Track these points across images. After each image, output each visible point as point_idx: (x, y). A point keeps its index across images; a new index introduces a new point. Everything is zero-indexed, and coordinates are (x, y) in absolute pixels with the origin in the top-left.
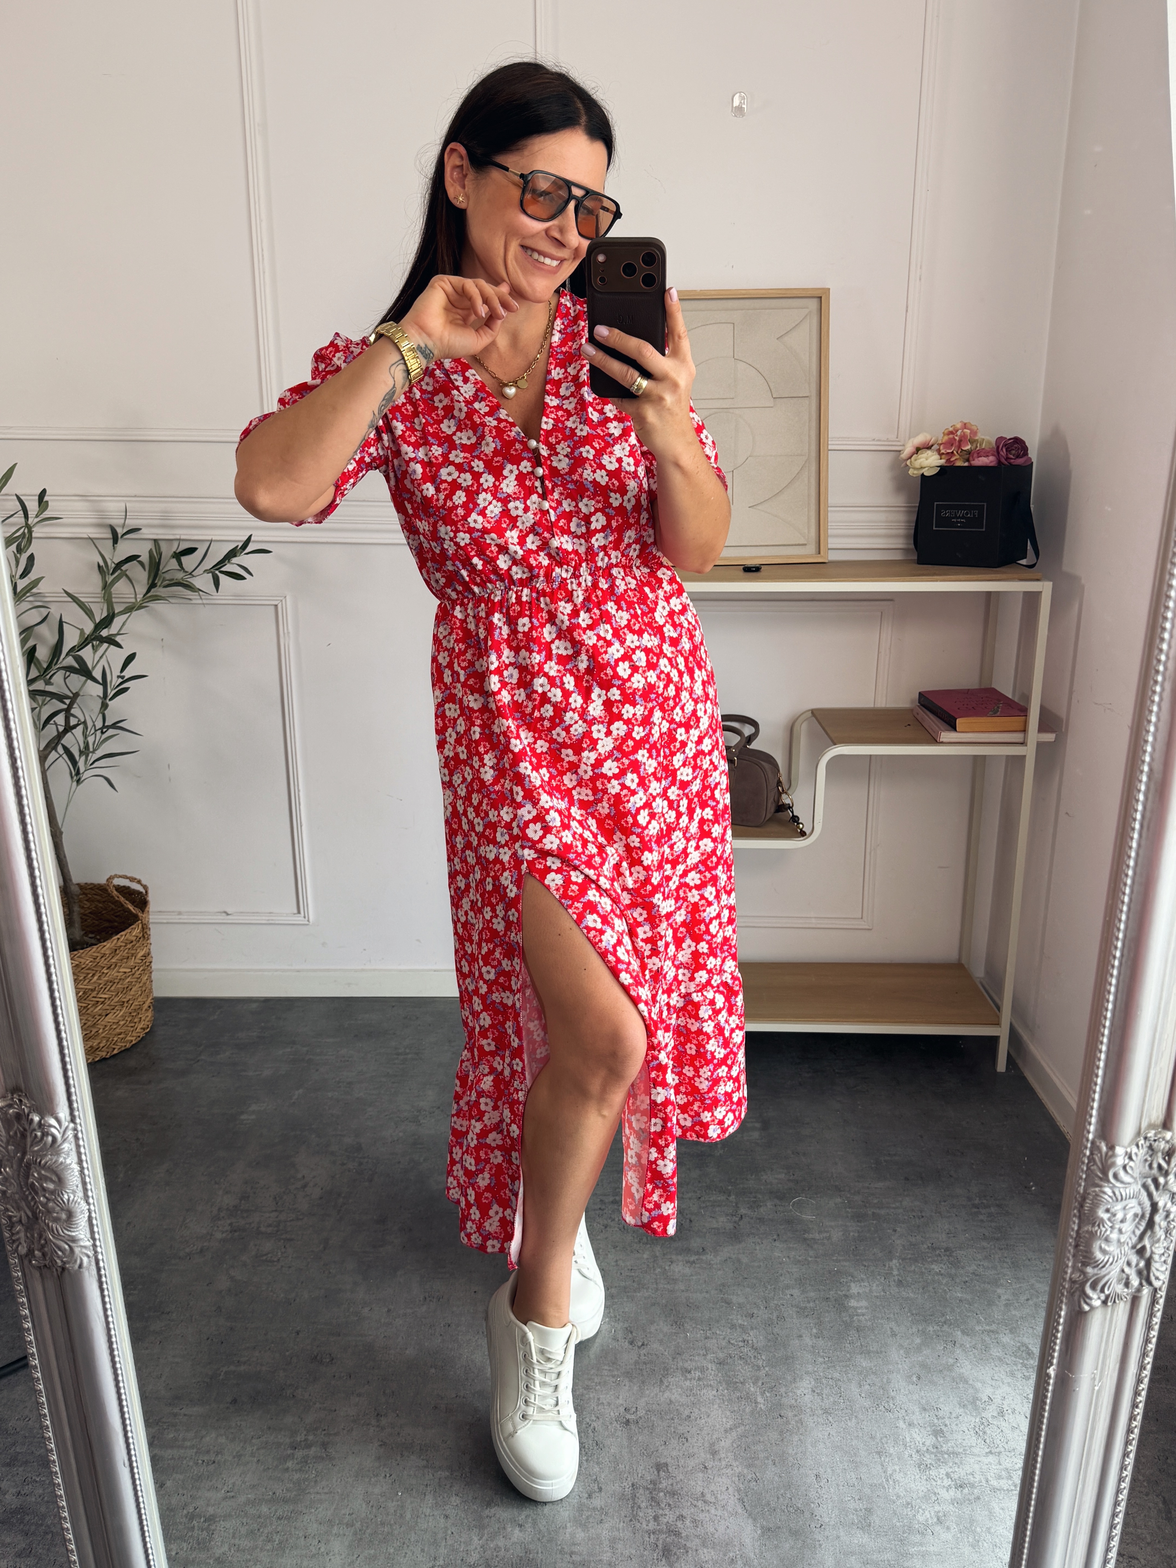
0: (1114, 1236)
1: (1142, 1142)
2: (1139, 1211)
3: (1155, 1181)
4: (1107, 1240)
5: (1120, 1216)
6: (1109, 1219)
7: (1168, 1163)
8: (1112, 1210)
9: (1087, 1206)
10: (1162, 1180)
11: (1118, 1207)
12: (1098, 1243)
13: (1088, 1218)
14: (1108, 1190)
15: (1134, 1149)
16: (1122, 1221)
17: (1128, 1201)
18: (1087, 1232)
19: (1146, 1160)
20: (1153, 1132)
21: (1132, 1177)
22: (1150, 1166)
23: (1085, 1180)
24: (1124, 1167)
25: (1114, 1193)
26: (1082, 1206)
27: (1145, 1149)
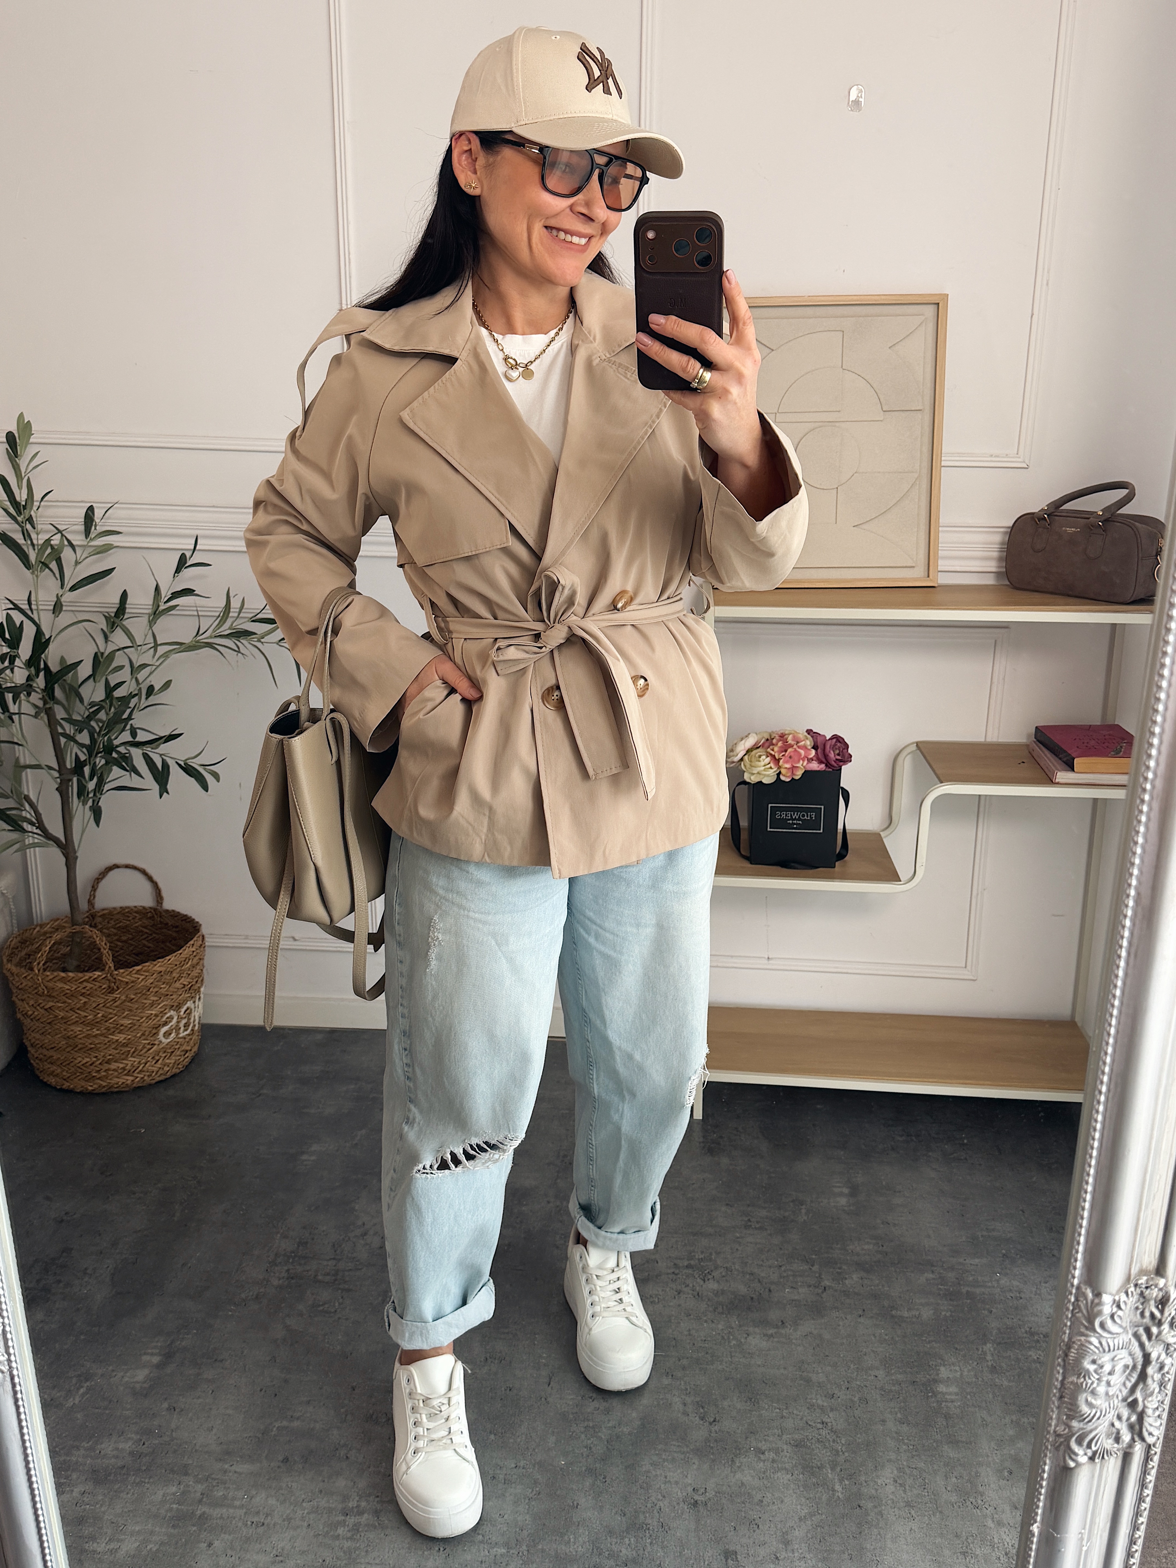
0: (1101, 1389)
1: (1132, 1289)
2: (1130, 1363)
3: (1148, 1331)
4: (1093, 1393)
5: (1107, 1368)
6: (1096, 1371)
7: (1162, 1312)
8: (1099, 1362)
9: (1073, 1354)
10: (1155, 1330)
11: (1106, 1358)
12: (1085, 1395)
13: (1074, 1368)
14: (1094, 1340)
15: (1123, 1297)
16: (1110, 1374)
17: (1116, 1352)
18: (1072, 1383)
19: (1137, 1308)
20: (1145, 1278)
21: (1121, 1326)
22: (1142, 1314)
23: (1070, 1326)
24: (1112, 1316)
25: (1101, 1343)
26: (1066, 1355)
27: (1136, 1297)
